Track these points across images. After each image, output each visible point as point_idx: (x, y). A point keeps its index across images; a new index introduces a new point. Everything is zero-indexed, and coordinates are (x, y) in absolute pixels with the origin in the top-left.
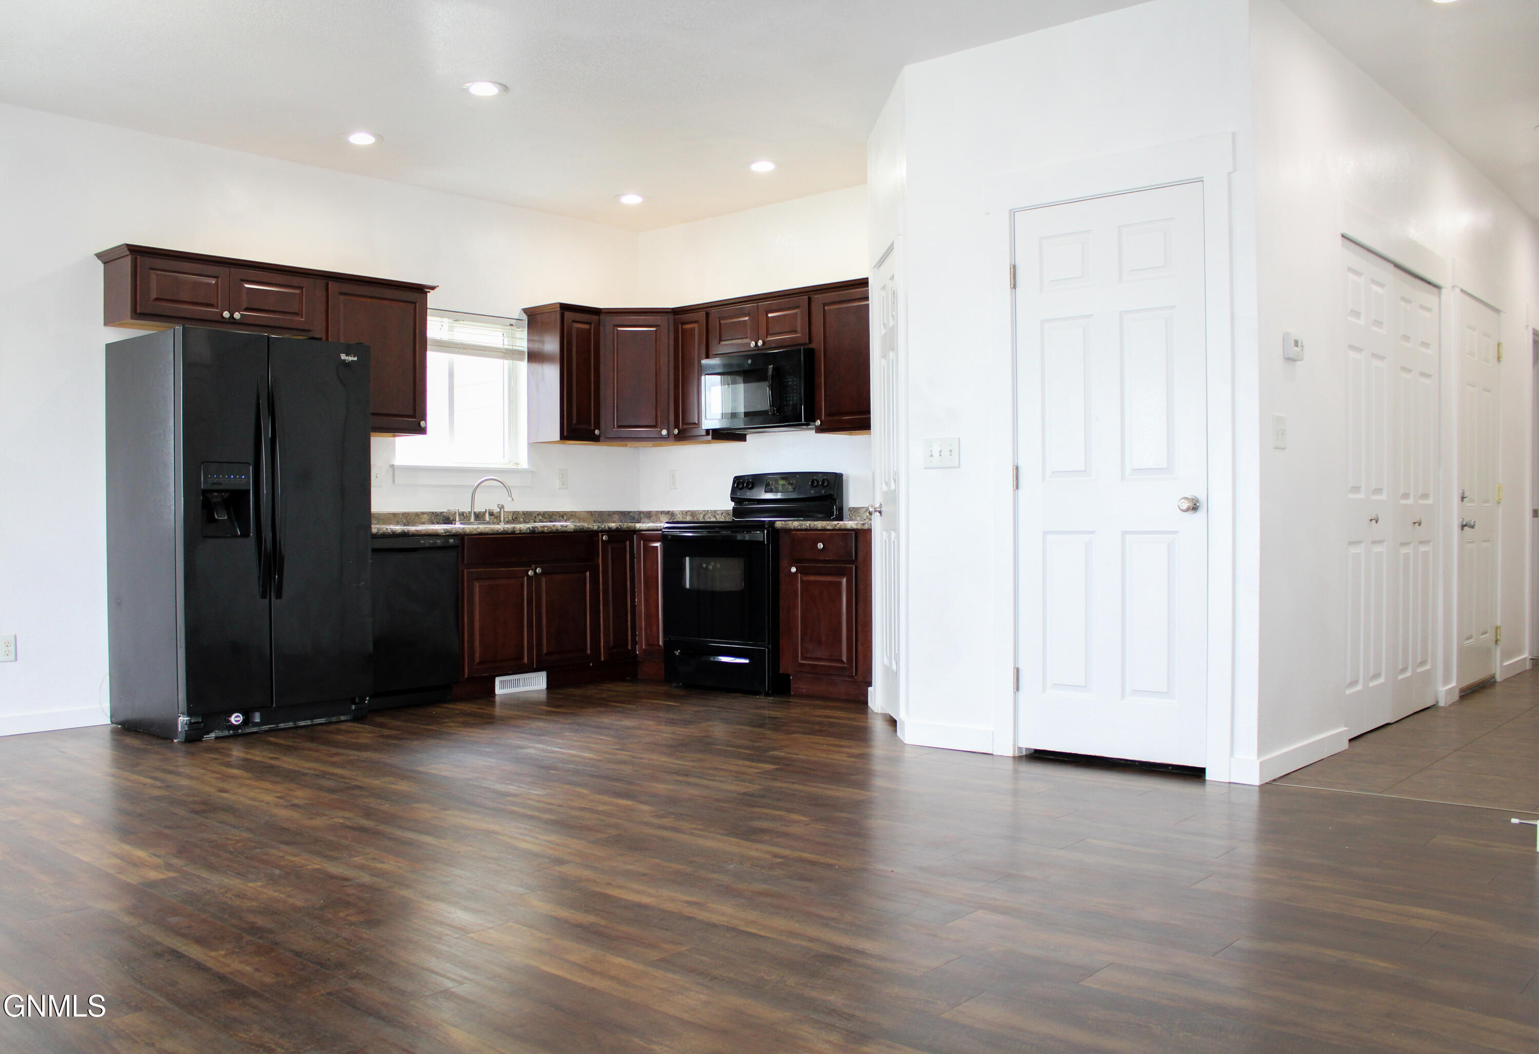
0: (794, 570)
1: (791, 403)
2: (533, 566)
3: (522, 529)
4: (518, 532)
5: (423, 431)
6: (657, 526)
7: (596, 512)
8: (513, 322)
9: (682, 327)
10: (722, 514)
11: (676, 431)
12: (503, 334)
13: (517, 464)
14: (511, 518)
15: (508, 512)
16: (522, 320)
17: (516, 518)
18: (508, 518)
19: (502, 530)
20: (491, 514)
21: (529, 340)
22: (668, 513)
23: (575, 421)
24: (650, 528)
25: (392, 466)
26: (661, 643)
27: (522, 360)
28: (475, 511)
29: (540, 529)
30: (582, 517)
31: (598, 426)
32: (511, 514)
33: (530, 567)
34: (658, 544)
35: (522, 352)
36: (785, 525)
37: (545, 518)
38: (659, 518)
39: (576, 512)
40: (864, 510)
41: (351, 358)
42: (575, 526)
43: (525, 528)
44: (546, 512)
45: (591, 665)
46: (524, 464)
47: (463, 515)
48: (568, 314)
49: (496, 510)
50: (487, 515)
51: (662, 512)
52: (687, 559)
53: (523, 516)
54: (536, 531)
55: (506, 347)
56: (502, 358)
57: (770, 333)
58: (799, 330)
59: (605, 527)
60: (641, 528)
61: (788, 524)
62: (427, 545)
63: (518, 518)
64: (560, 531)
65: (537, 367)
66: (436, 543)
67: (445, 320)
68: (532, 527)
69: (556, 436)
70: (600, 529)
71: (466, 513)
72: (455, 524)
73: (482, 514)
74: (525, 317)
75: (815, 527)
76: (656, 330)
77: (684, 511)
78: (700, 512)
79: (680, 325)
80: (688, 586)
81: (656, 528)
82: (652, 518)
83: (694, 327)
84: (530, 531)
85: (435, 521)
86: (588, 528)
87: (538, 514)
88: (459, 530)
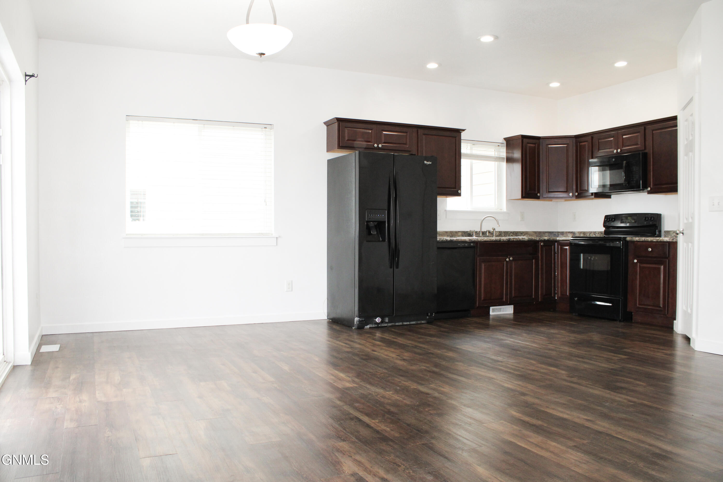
0: (636, 261)
1: (635, 179)
2: (509, 256)
3: (504, 239)
4: (502, 241)
5: (459, 195)
6: (567, 239)
7: (538, 232)
8: (499, 144)
9: (579, 144)
10: (599, 233)
11: (577, 194)
12: (495, 150)
13: (501, 209)
14: (498, 234)
15: (497, 231)
16: (503, 143)
17: (500, 234)
18: (497, 234)
19: (495, 240)
20: (489, 232)
21: (506, 152)
22: (572, 232)
23: (528, 189)
24: (564, 240)
25: (446, 210)
26: (568, 294)
27: (503, 161)
28: (482, 231)
29: (512, 240)
30: (531, 234)
31: (539, 192)
32: (498, 232)
33: (507, 257)
34: (567, 247)
35: (503, 158)
36: (632, 239)
37: (514, 234)
38: (568, 235)
39: (528, 232)
40: (673, 232)
41: (429, 163)
42: (528, 238)
43: (505, 239)
44: (514, 231)
45: (534, 303)
46: (504, 209)
47: (477, 232)
48: (524, 140)
49: (492, 230)
50: (488, 233)
51: (569, 232)
52: (582, 255)
53: (504, 234)
54: (510, 241)
55: (496, 156)
56: (494, 161)
57: (624, 145)
58: (639, 143)
59: (542, 239)
60: (559, 240)
61: (633, 239)
62: (461, 246)
63: (501, 234)
64: (521, 240)
65: (511, 165)
66: (465, 245)
67: (469, 145)
68: (509, 238)
69: (520, 196)
70: (540, 240)
71: (478, 232)
72: (473, 237)
73: (485, 232)
74: (505, 142)
75: (647, 240)
76: (567, 146)
77: (580, 232)
78: (588, 232)
79: (579, 143)
80: (582, 267)
81: (566, 240)
82: (564, 235)
83: (586, 144)
84: (508, 240)
85: (464, 235)
86: (535, 239)
87: (511, 233)
88: (476, 240)
